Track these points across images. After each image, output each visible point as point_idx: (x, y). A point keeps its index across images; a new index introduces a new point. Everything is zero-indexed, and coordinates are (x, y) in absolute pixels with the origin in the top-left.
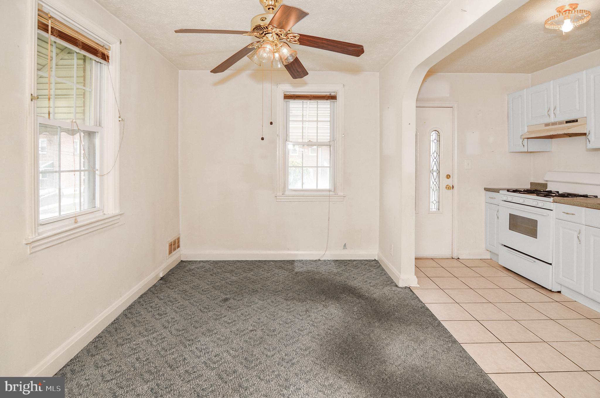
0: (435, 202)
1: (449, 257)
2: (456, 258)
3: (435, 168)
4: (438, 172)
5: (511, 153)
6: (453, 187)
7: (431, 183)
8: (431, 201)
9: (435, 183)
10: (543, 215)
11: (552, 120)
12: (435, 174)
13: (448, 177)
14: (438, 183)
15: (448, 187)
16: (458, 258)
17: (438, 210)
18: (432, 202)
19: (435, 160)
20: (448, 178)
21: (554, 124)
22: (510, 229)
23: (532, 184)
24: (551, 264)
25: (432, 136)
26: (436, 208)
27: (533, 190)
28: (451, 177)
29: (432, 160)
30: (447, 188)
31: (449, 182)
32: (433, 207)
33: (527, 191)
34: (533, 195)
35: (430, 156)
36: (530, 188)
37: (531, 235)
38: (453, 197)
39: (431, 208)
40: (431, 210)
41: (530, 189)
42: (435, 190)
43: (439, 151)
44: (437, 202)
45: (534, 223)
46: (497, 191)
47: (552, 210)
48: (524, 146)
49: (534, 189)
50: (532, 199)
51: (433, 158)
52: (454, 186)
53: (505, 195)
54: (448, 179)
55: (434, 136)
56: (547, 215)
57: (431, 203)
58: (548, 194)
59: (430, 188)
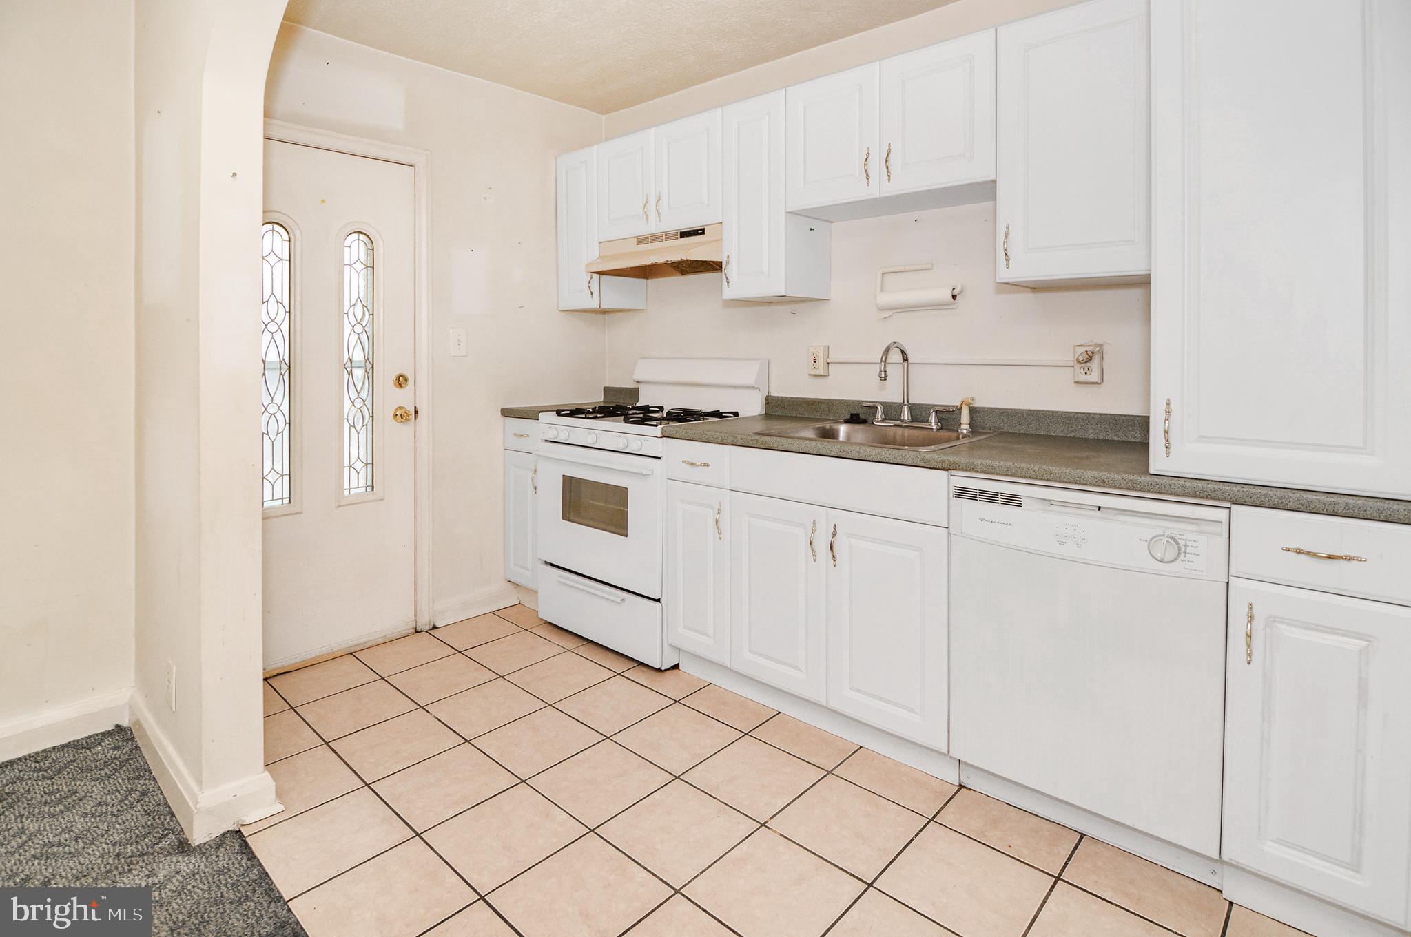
0: (359, 465)
1: (404, 633)
2: (427, 628)
3: (358, 356)
4: (369, 366)
5: (563, 314)
6: (416, 412)
7: (347, 404)
8: (347, 464)
9: (359, 403)
10: (641, 474)
11: (653, 228)
12: (359, 373)
13: (401, 381)
14: (369, 403)
15: (401, 416)
16: (434, 628)
17: (369, 489)
18: (350, 467)
19: (358, 329)
20: (401, 386)
21: (657, 238)
22: (566, 517)
23: (607, 390)
24: (658, 601)
25: (347, 250)
26: (362, 483)
27: (612, 407)
28: (411, 379)
29: (348, 328)
30: (399, 417)
31: (404, 398)
32: (355, 482)
33: (602, 411)
34: (613, 421)
35: (341, 314)
36: (604, 401)
37: (613, 529)
38: (415, 442)
39: (346, 486)
40: (346, 492)
41: (602, 405)
42: (359, 426)
43: (370, 300)
44: (366, 465)
45: (621, 494)
46: (531, 414)
47: (660, 458)
48: (592, 293)
49: (613, 402)
50: (613, 431)
51: (354, 322)
52: (418, 409)
53: (550, 425)
54: (401, 390)
55: (355, 250)
56: (650, 472)
57: (347, 470)
58: (646, 416)
59: (341, 419)
